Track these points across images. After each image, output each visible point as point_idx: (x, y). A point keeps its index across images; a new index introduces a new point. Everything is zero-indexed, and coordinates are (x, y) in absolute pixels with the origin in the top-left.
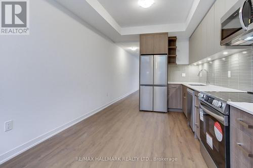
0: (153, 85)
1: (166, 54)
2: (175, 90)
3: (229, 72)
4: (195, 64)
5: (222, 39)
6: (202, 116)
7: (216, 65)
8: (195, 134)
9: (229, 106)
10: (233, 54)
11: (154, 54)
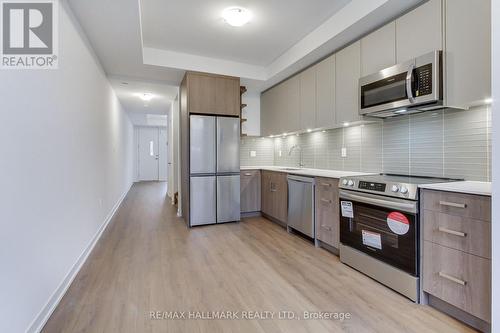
0: (216, 174)
1: (238, 116)
2: (249, 180)
3: (344, 150)
4: (271, 136)
5: (363, 106)
6: (348, 211)
7: (317, 139)
8: (316, 241)
9: (419, 189)
10: (351, 126)
11: (216, 115)
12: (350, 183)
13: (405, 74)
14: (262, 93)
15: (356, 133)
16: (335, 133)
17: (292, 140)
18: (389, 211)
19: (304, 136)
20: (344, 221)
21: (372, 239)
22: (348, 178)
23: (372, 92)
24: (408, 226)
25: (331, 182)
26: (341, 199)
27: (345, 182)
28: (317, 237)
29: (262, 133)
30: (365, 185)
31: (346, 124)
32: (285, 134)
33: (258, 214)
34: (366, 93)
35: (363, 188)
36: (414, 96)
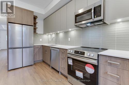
0: (22, 48)
1: (33, 26)
2: (38, 49)
3: (69, 39)
4: (47, 34)
5: (76, 23)
6: (70, 62)
7: (61, 35)
8: (59, 72)
9: (98, 55)
10: (71, 31)
11: (22, 24)
12: (71, 51)
13: (91, 9)
14: (44, 19)
15: (73, 33)
16: (66, 33)
17: (54, 36)
18: (86, 63)
19: (57, 34)
20: (69, 66)
21: (80, 74)
22: (70, 49)
23: (79, 17)
24: (94, 70)
25: (65, 50)
26: (68, 57)
27: (69, 51)
28: (60, 71)
29: (44, 33)
30: (77, 52)
31: (70, 30)
32: (51, 33)
33: (42, 61)
34: (77, 18)
35: (76, 53)
36: (94, 18)
